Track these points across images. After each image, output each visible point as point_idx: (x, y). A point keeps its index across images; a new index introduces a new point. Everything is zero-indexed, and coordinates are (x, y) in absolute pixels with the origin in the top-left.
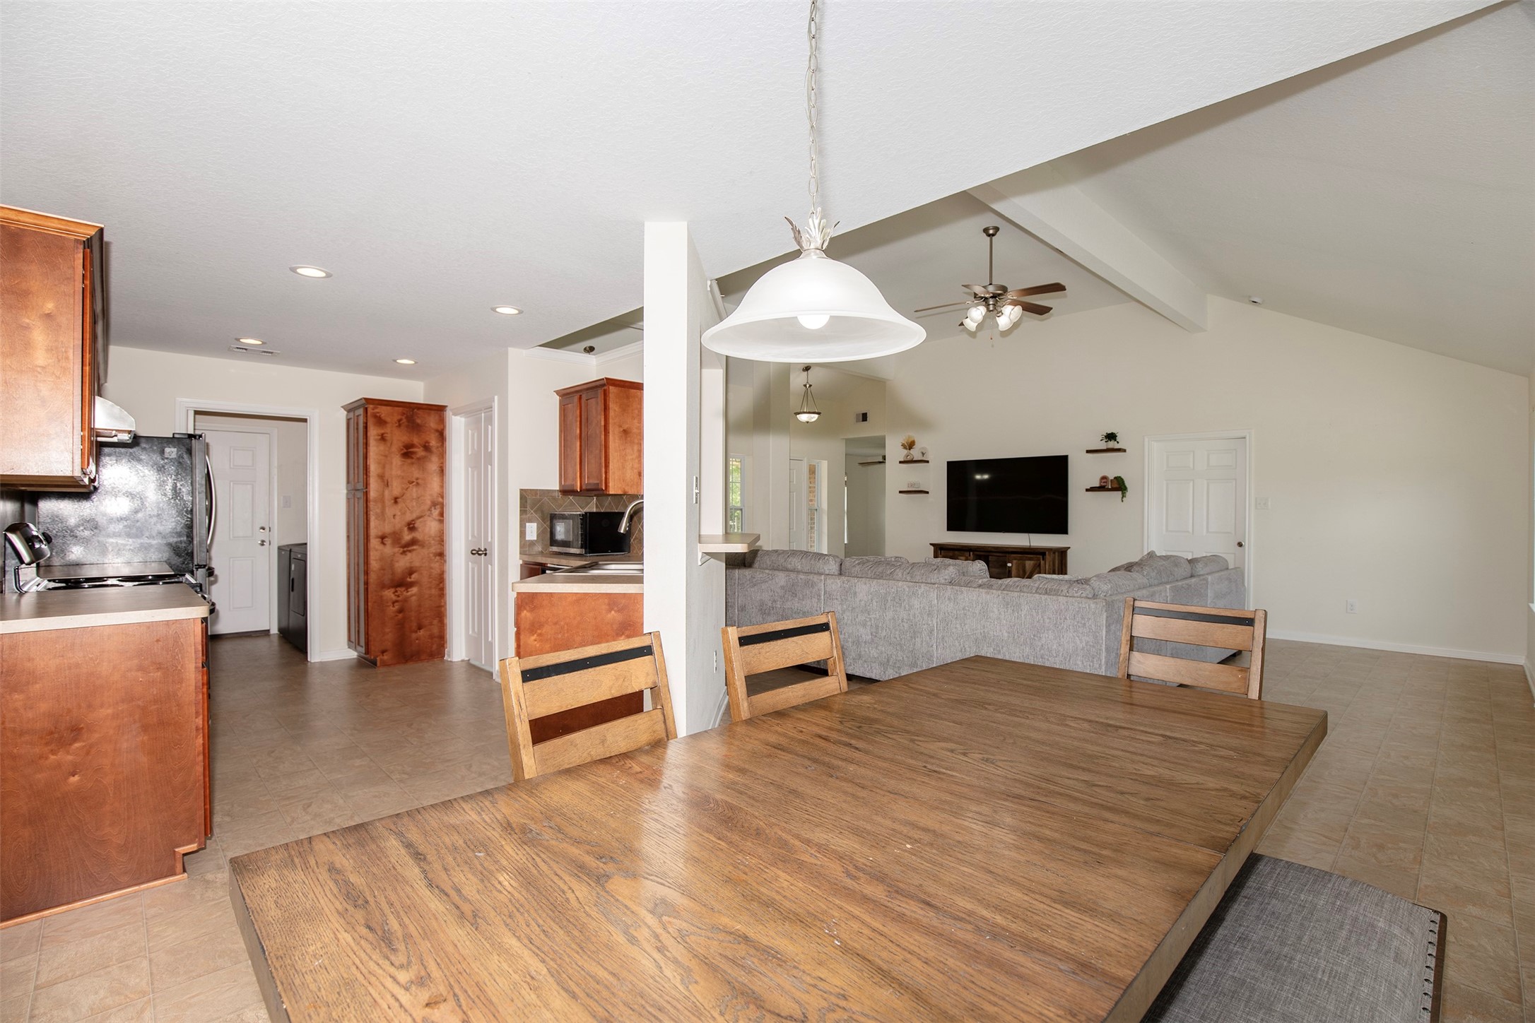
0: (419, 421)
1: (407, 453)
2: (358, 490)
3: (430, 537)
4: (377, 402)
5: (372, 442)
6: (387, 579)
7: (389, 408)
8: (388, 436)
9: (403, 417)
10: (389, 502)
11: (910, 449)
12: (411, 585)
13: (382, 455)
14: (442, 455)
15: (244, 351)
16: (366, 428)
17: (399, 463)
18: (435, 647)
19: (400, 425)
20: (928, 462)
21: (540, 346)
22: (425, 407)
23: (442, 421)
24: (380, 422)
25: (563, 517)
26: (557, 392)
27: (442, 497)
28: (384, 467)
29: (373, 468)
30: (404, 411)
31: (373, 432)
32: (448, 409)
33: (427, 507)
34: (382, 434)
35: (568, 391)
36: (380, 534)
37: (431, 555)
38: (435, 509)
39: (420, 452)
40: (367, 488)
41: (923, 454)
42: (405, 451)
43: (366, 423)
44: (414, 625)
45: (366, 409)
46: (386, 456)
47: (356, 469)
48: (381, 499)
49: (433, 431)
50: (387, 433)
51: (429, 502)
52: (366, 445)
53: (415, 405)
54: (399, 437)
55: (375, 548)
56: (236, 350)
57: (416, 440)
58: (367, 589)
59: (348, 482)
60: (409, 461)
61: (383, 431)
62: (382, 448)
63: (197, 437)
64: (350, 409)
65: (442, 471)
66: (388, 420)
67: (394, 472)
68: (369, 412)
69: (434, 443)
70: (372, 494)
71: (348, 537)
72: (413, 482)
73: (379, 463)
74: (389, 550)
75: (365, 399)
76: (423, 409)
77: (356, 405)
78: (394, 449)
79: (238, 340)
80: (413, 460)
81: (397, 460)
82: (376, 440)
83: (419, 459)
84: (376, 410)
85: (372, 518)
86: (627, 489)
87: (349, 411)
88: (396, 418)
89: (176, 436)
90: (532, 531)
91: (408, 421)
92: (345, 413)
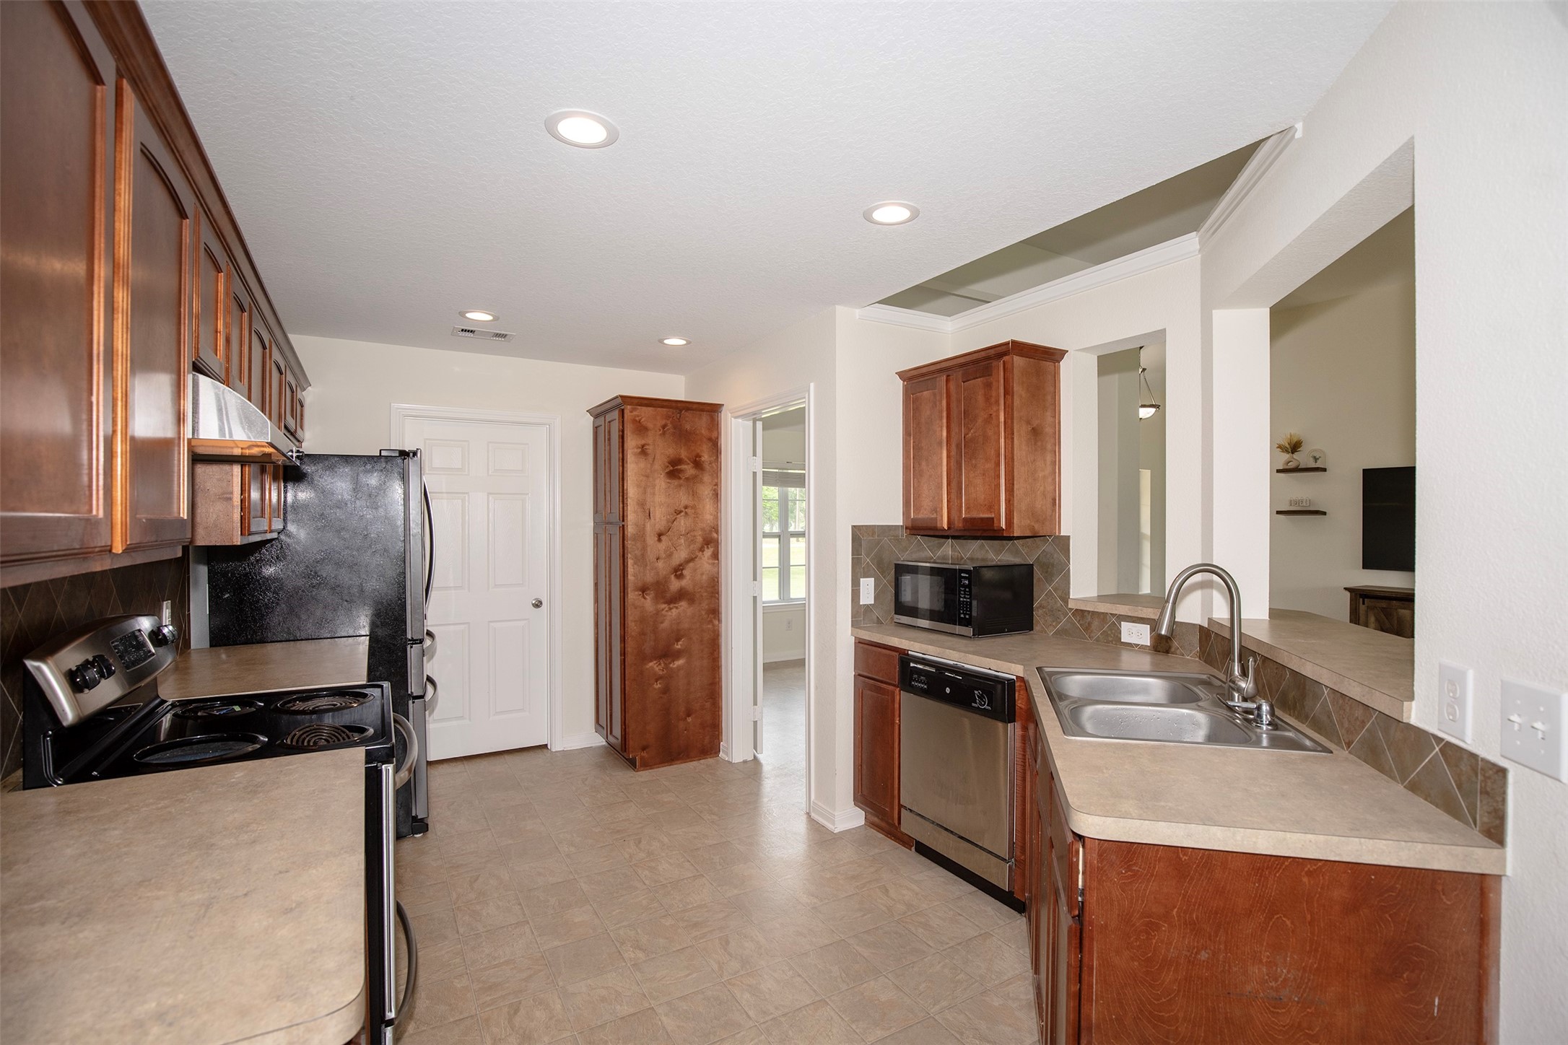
0: (688, 427)
1: (674, 470)
2: (611, 523)
3: (702, 587)
4: (636, 401)
5: (630, 458)
6: (647, 648)
7: (650, 409)
8: (650, 449)
9: (669, 422)
10: (651, 540)
11: (1293, 453)
12: (677, 655)
13: (642, 475)
14: (716, 473)
15: (471, 335)
16: (622, 437)
17: (664, 485)
18: (707, 740)
19: (664, 433)
20: (1325, 470)
21: (879, 302)
22: (695, 406)
23: (714, 425)
24: (641, 429)
25: (913, 570)
26: (901, 375)
27: (717, 533)
28: (645, 492)
29: (632, 491)
30: (670, 413)
31: (632, 443)
32: (724, 409)
33: (698, 545)
34: (643, 446)
35: (924, 370)
36: (640, 584)
37: (703, 613)
38: (708, 548)
39: (689, 470)
40: (623, 521)
41: (1316, 459)
42: (671, 468)
43: (623, 431)
44: (682, 709)
45: (623, 410)
46: (647, 477)
47: (608, 494)
48: (641, 536)
49: (705, 440)
50: (648, 445)
51: (699, 539)
52: (623, 460)
53: (683, 405)
54: (663, 449)
55: (633, 605)
56: (461, 334)
57: (684, 454)
58: (624, 659)
59: (596, 511)
60: (676, 482)
61: (643, 442)
62: (642, 465)
63: (411, 454)
64: (599, 413)
65: (716, 496)
66: (650, 425)
67: (657, 499)
68: (626, 415)
69: (705, 457)
70: (630, 530)
71: (596, 585)
72: (681, 512)
73: (638, 486)
74: (648, 603)
75: (622, 397)
76: (693, 410)
77: (608, 406)
78: (657, 466)
79: (462, 314)
80: (681, 481)
81: (661, 482)
82: (635, 454)
83: (687, 479)
84: (635, 413)
85: (630, 562)
86: (1036, 526)
87: (596, 417)
88: (660, 423)
89: (384, 453)
90: (868, 588)
91: (675, 428)
92: (592, 418)
